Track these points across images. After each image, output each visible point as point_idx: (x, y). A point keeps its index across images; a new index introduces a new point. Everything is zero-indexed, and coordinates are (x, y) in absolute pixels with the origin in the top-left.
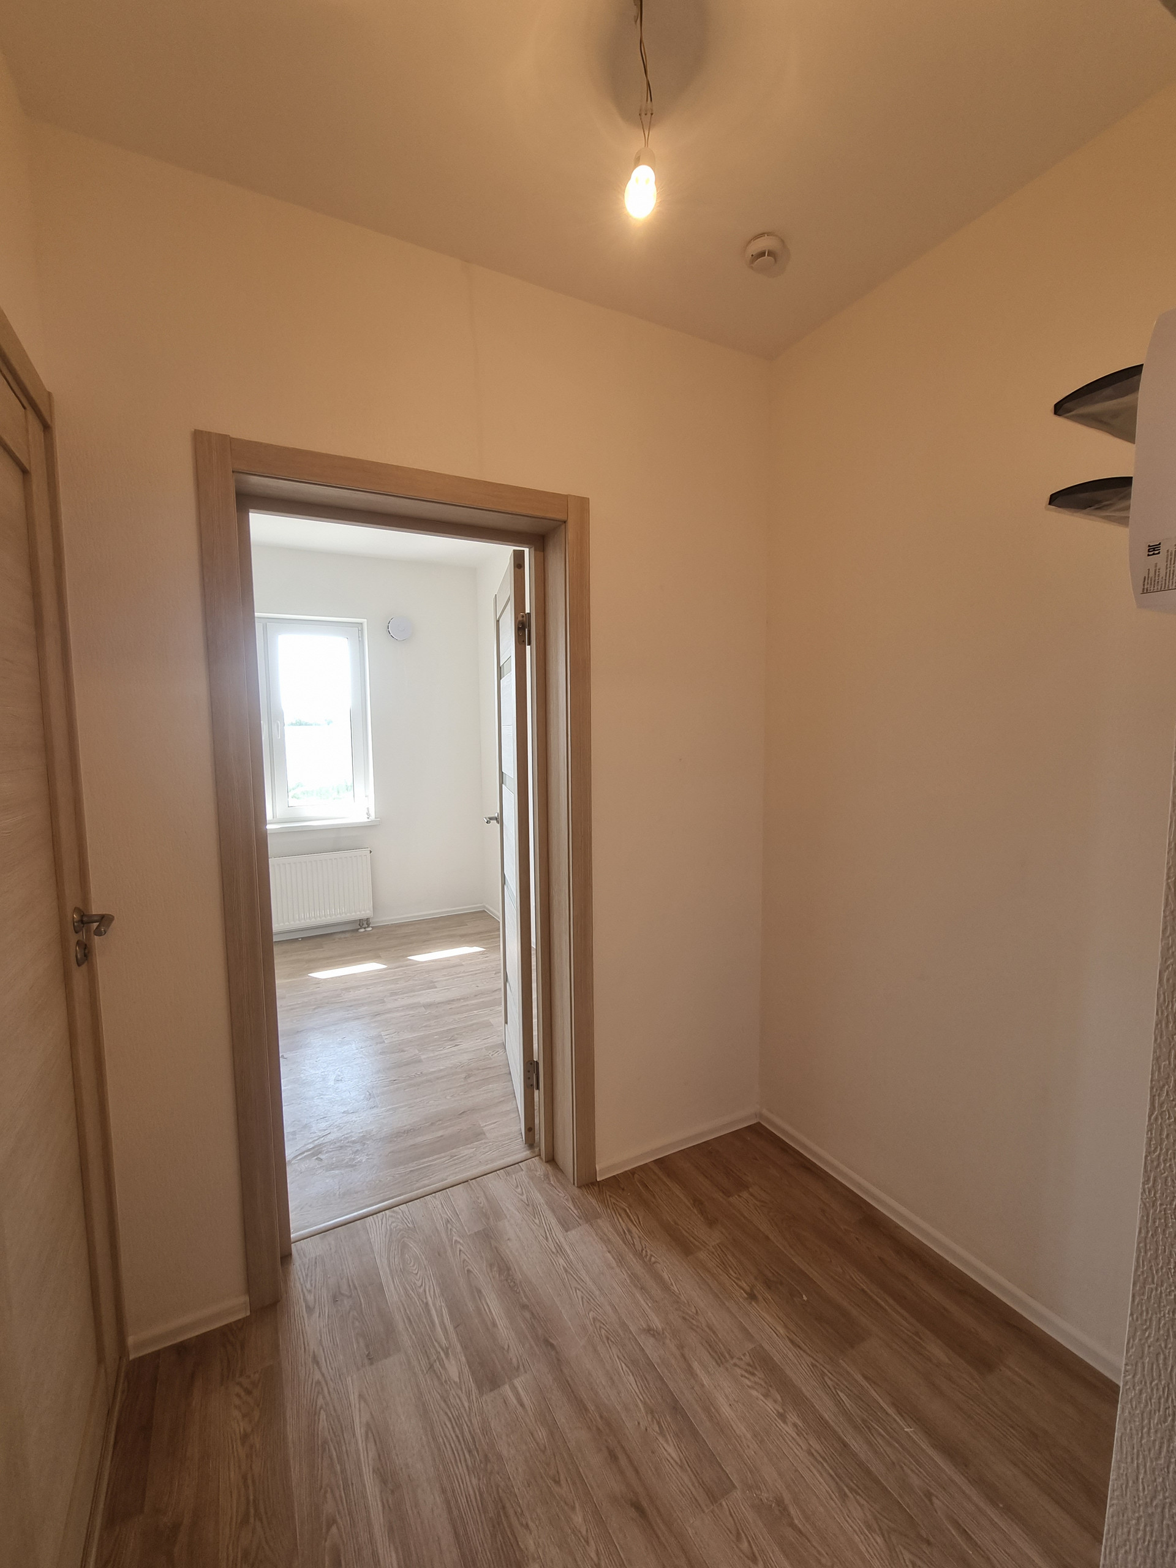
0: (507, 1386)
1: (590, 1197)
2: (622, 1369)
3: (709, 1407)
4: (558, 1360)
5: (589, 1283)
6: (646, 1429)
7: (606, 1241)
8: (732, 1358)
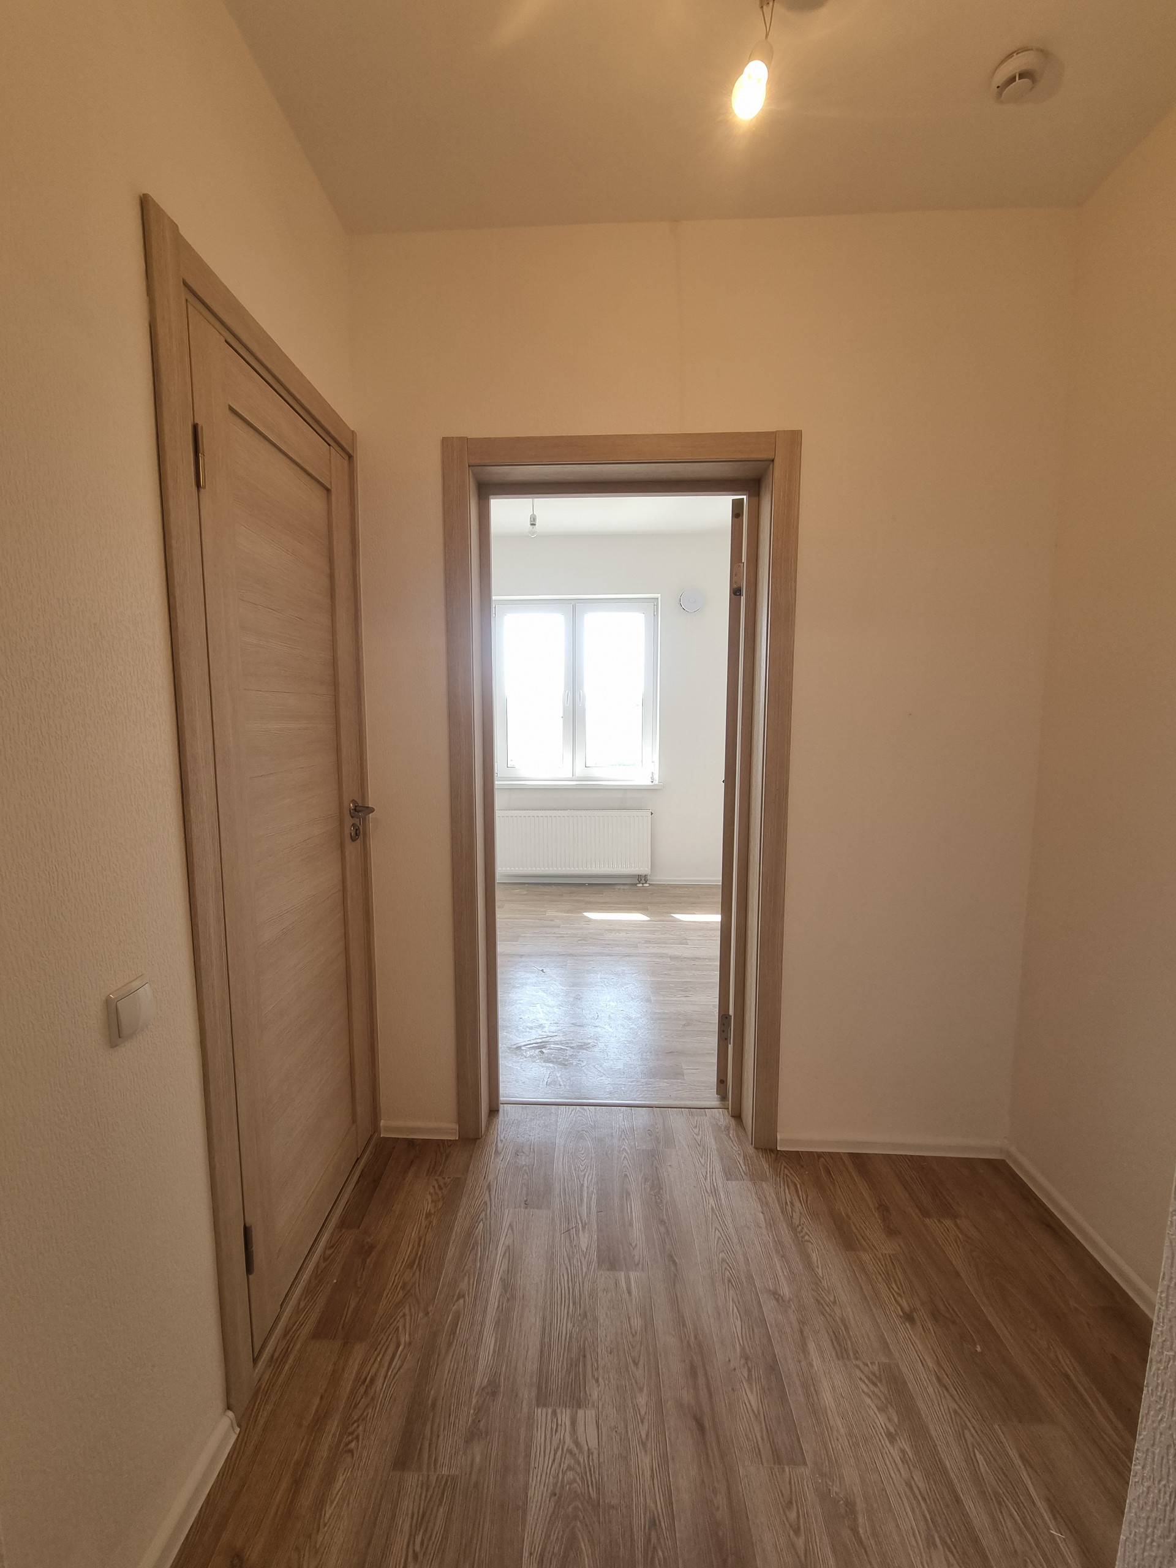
0: (623, 1273)
1: (763, 1161)
2: (733, 1311)
3: (810, 1386)
4: (675, 1275)
5: (732, 1230)
6: (735, 1369)
7: (763, 1203)
8: (857, 1359)
